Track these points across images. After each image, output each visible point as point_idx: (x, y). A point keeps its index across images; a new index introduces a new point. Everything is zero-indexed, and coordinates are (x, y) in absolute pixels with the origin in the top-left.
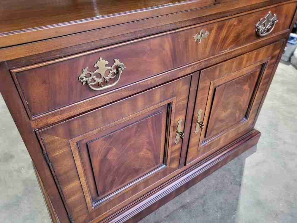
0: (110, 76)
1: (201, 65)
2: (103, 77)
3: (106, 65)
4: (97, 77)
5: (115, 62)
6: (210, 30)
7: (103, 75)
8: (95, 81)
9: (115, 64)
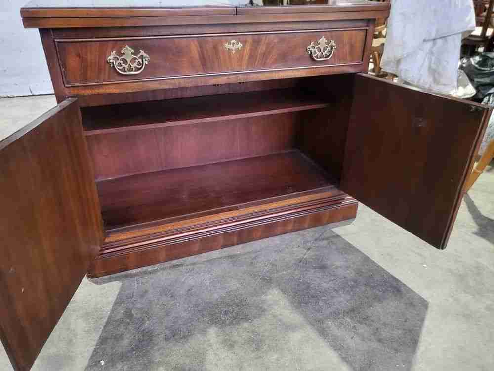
0: (135, 64)
1: (238, 78)
2: (129, 64)
3: (132, 54)
4: (124, 63)
5: (140, 52)
6: (244, 42)
7: (129, 62)
8: (121, 66)
9: (141, 54)
